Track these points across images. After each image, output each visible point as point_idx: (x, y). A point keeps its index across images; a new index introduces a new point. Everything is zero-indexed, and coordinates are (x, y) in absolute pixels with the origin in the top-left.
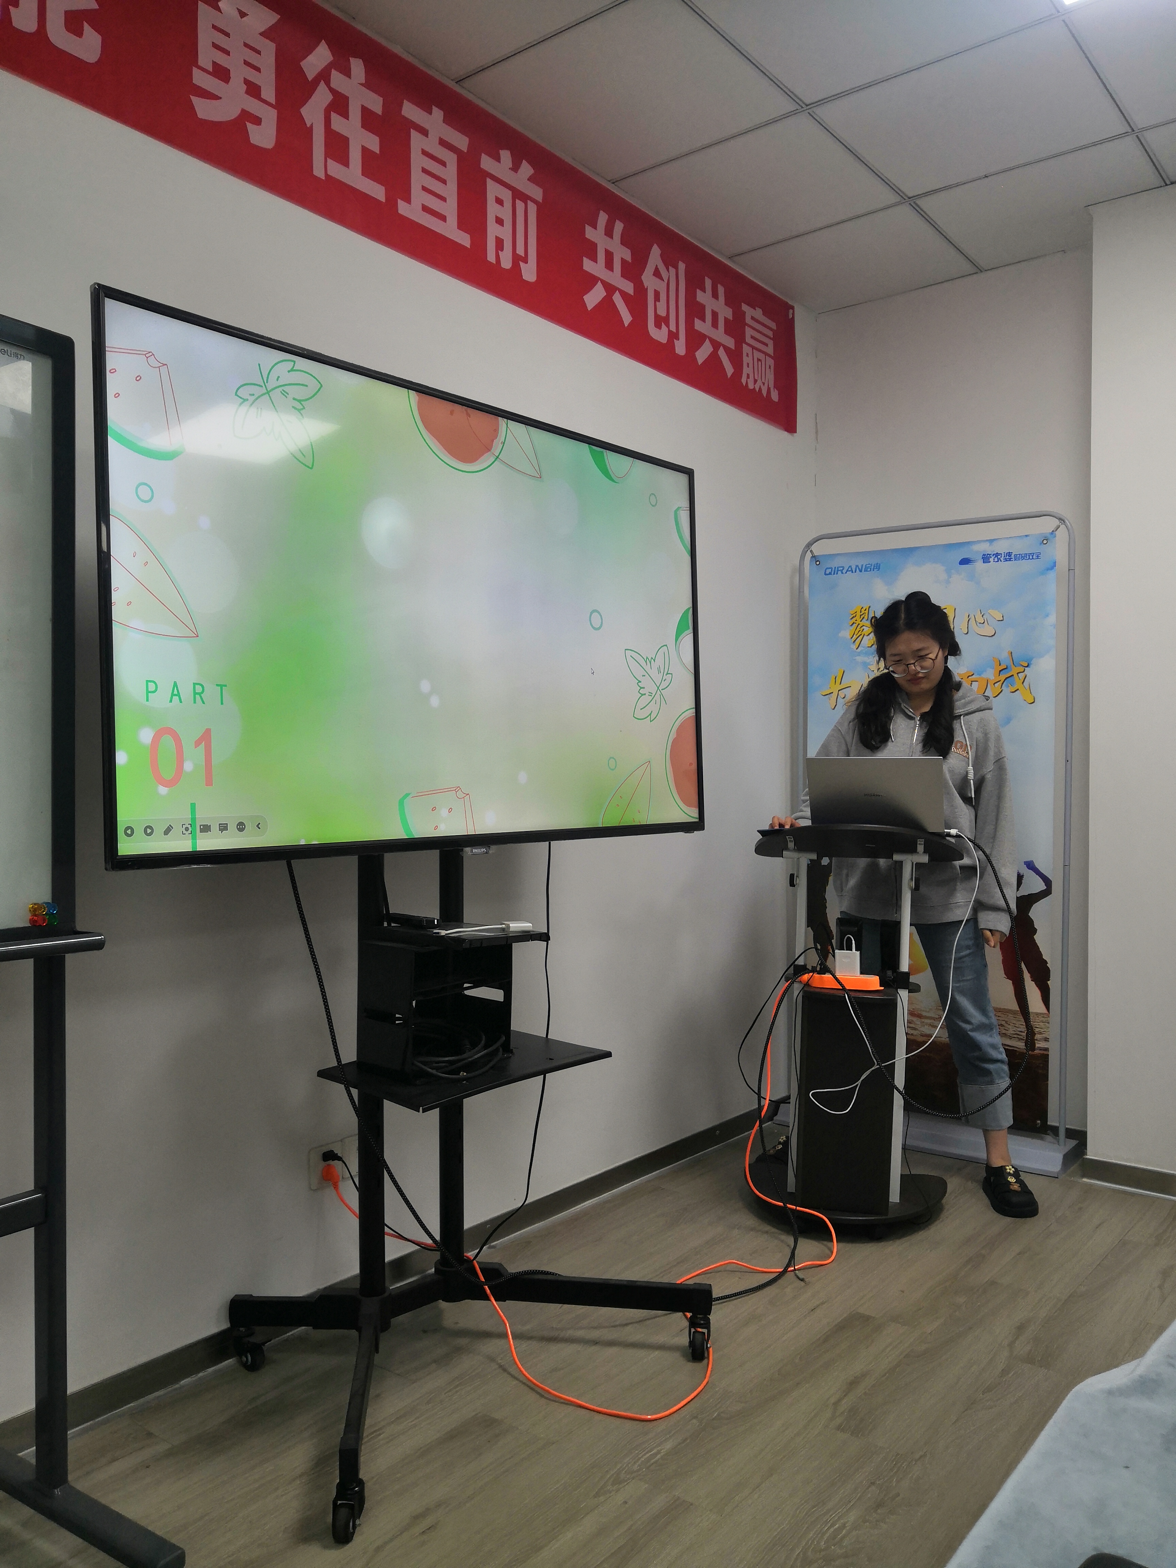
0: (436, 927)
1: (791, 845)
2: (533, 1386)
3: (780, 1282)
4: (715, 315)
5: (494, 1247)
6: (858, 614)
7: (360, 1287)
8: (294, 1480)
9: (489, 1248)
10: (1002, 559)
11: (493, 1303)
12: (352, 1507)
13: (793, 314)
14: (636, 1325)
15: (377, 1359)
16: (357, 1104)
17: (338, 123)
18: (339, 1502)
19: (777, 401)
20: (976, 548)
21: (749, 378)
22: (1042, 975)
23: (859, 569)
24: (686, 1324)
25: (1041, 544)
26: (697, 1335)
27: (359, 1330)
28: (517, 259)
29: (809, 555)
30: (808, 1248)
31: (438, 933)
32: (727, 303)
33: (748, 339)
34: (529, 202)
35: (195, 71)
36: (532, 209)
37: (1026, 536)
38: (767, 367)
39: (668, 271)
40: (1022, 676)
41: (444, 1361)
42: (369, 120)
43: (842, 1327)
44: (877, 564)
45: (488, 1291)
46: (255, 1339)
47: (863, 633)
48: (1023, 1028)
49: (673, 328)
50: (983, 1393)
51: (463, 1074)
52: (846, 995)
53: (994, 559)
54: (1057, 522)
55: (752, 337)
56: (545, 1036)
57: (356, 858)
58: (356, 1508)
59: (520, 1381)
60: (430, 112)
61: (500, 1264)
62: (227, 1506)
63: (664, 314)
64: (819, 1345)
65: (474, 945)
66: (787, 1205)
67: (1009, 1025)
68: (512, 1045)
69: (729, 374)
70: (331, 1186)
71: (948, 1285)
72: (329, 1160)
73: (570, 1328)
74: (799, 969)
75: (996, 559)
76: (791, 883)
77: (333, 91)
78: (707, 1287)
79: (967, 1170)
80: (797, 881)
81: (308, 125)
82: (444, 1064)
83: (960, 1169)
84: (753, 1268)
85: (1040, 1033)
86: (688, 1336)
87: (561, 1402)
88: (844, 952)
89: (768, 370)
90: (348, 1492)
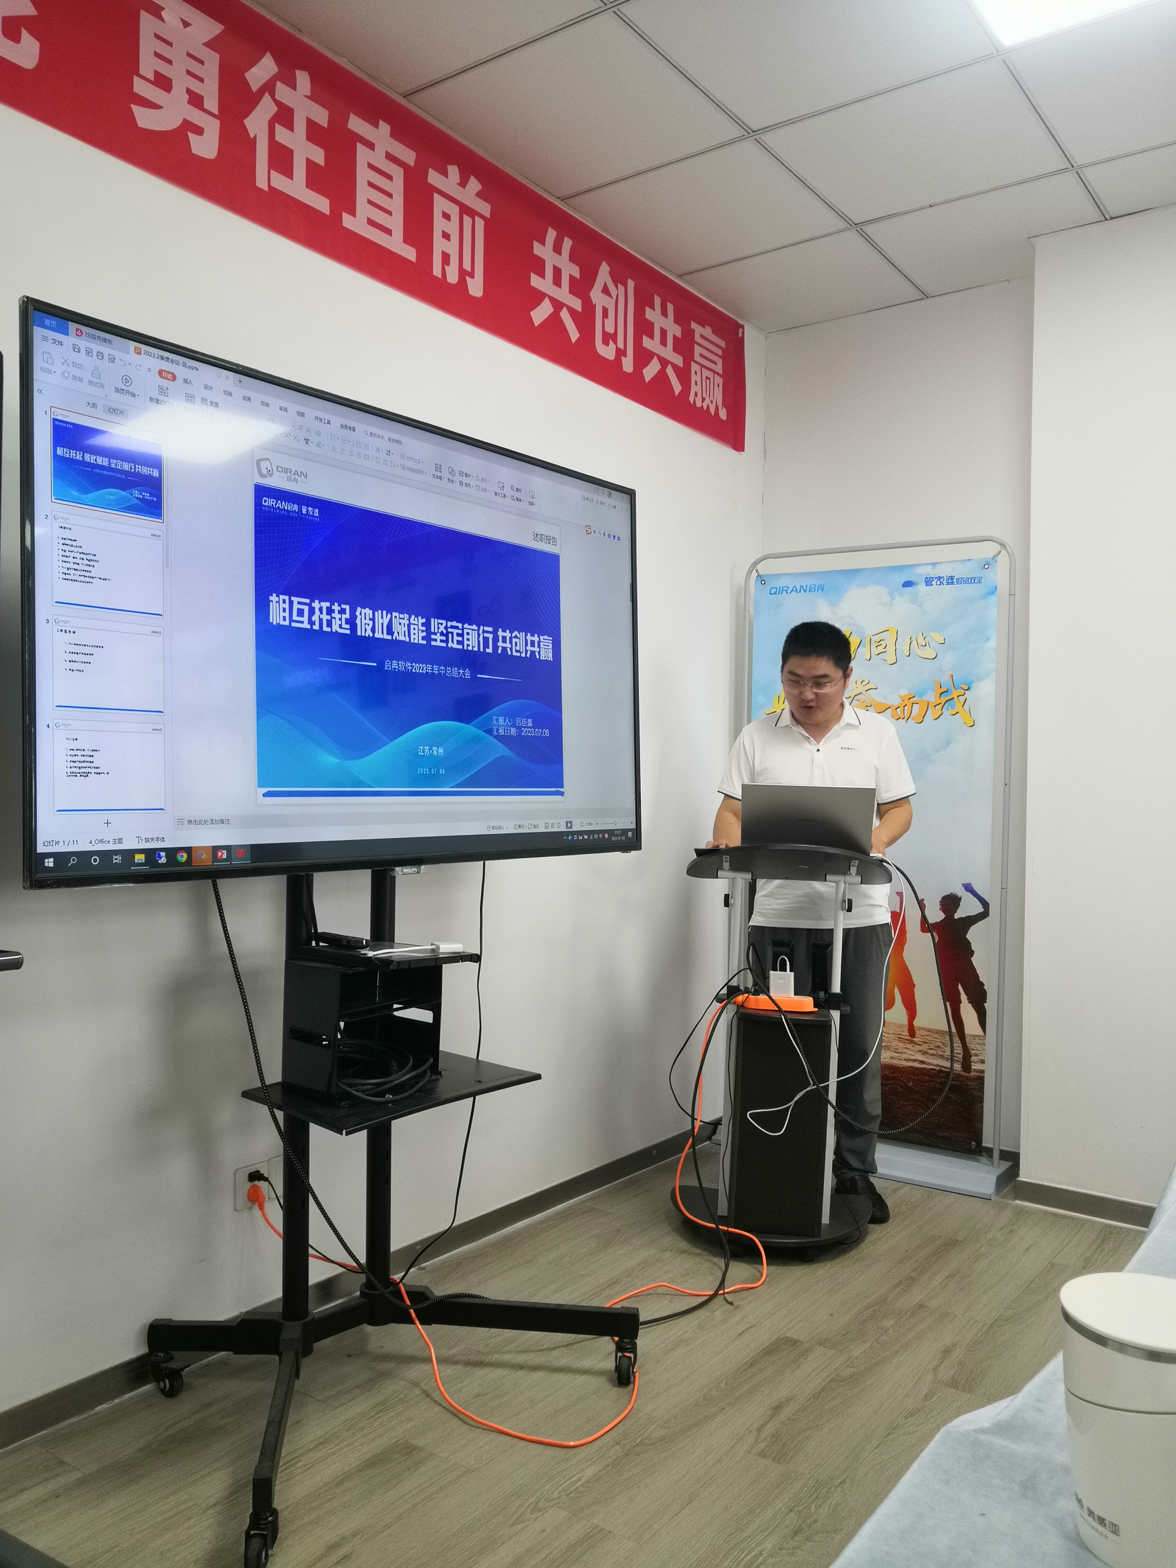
0: (364, 947)
1: (726, 865)
2: (456, 1412)
3: (710, 1305)
4: (664, 333)
5: (423, 1268)
7: (283, 1311)
8: (210, 1508)
9: (417, 1269)
10: (944, 582)
11: (418, 1327)
12: (264, 1537)
13: (743, 333)
14: (563, 1349)
15: (298, 1384)
16: (280, 1126)
17: (282, 135)
18: (252, 1532)
19: (725, 419)
20: (919, 570)
21: (697, 396)
22: (978, 998)
24: (613, 1347)
25: (983, 568)
26: (623, 1359)
27: (280, 1355)
28: (463, 274)
29: (754, 574)
30: (739, 1271)
31: (365, 954)
32: (677, 321)
33: (697, 358)
34: (477, 218)
35: (136, 80)
36: (480, 224)
37: (969, 560)
38: (716, 385)
39: (617, 289)
40: (962, 699)
41: (366, 1386)
42: (314, 133)
43: (769, 1351)
45: (413, 1315)
46: (174, 1365)
49: (621, 345)
50: (906, 1418)
51: (389, 1097)
52: (783, 1017)
53: (936, 582)
54: (998, 547)
55: (701, 355)
56: (475, 1058)
57: (284, 878)
58: (269, 1538)
59: (440, 1405)
60: (376, 126)
61: (427, 1288)
62: (138, 1537)
63: (612, 331)
64: (745, 1370)
65: (402, 967)
66: (720, 1226)
67: (946, 1046)
68: (441, 1066)
69: (677, 392)
70: (256, 1206)
71: (876, 1308)
72: (255, 1180)
73: (496, 1352)
74: (733, 991)
75: (938, 582)
76: (727, 904)
77: (278, 103)
78: (634, 1312)
79: (902, 1192)
80: (731, 901)
81: (252, 136)
82: (369, 1087)
83: (895, 1191)
84: (684, 1290)
85: (976, 1055)
86: (614, 1360)
87: (483, 1429)
88: (778, 972)
89: (716, 388)
90: (262, 1522)
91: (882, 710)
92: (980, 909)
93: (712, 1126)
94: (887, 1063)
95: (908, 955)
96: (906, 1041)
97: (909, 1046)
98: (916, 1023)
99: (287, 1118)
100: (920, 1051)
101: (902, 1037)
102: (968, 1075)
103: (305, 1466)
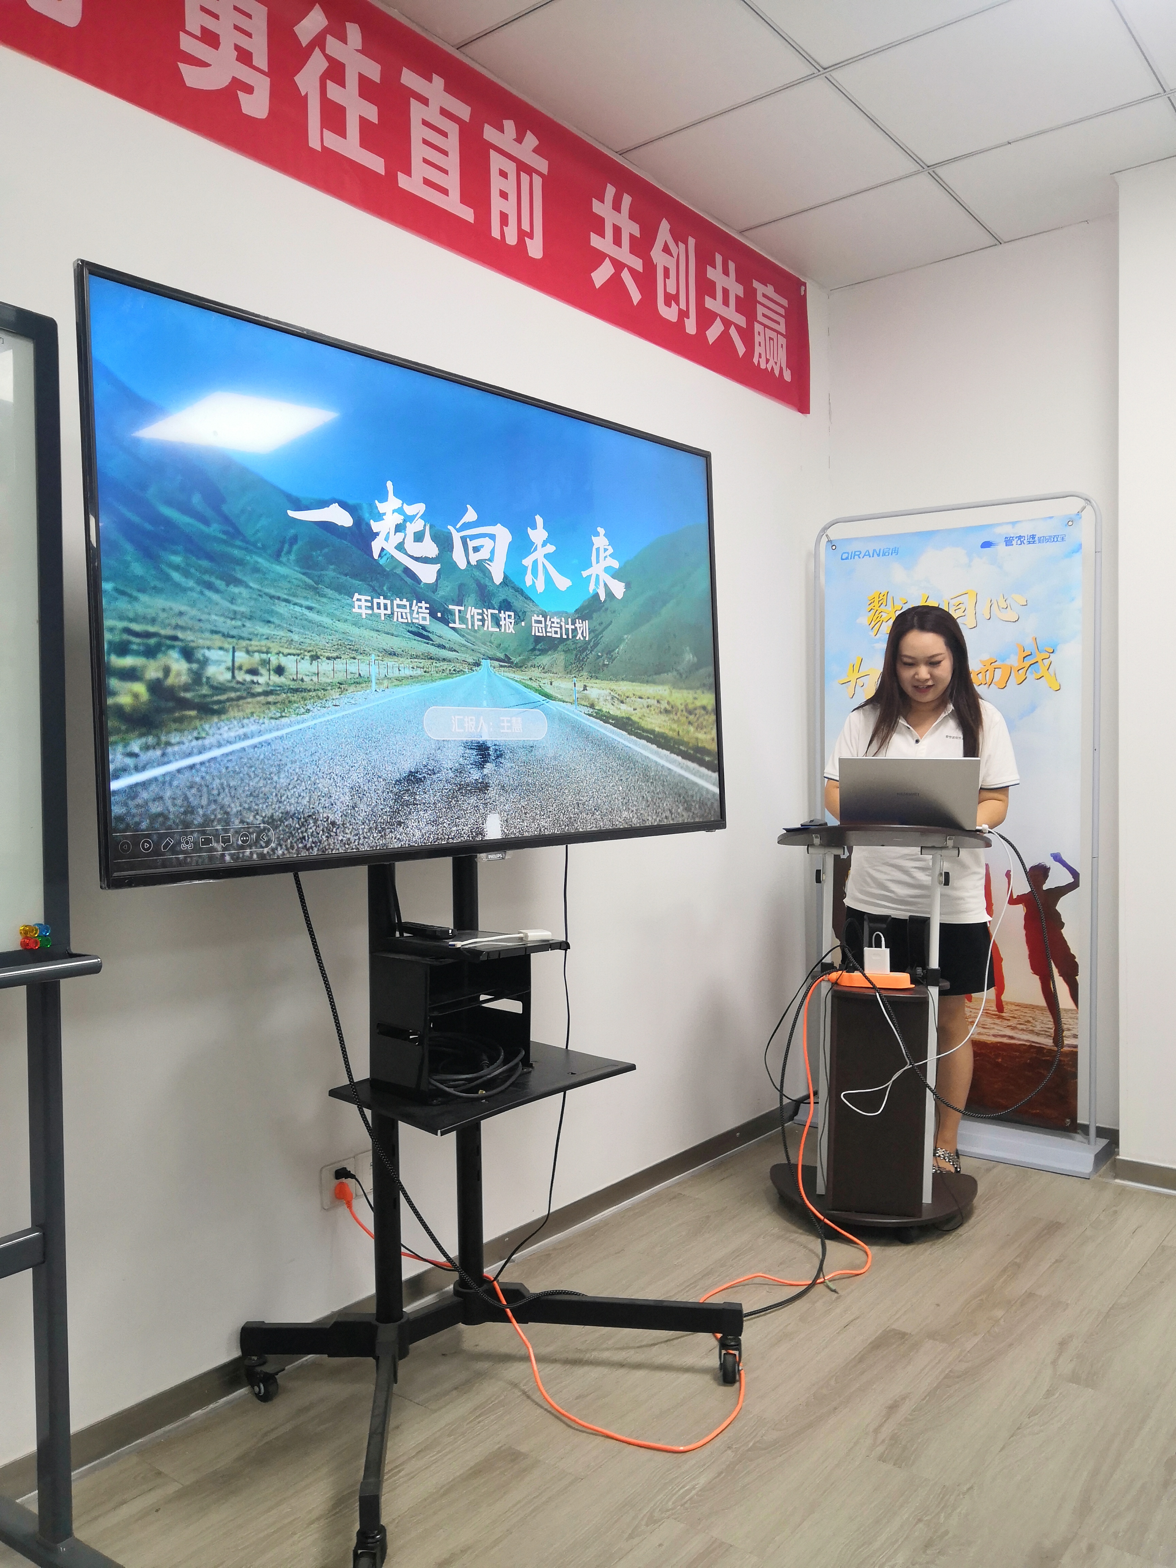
0: (450, 938)
1: (817, 841)
2: (558, 1414)
3: (810, 1294)
4: (726, 292)
6: (877, 600)
7: (376, 1310)
8: (312, 1523)
10: (1025, 542)
11: (514, 1325)
12: (373, 1556)
13: (805, 291)
14: (662, 1345)
15: (396, 1387)
16: (371, 1125)
17: (334, 92)
18: (359, 1551)
19: (790, 381)
20: (998, 530)
21: (761, 358)
22: (1070, 971)
23: (876, 552)
24: (716, 1344)
25: (1066, 525)
26: (727, 1357)
27: (377, 1359)
28: (522, 235)
29: (824, 539)
30: (837, 1258)
31: (454, 945)
32: (738, 280)
33: (760, 318)
34: (534, 175)
35: (182, 36)
36: (538, 181)
37: (1051, 518)
38: (780, 346)
39: (678, 247)
40: (1047, 662)
41: (464, 1387)
42: (367, 89)
43: (878, 1345)
44: (895, 548)
45: (510, 1313)
46: (268, 1369)
47: (882, 619)
48: (1052, 1025)
49: (683, 306)
50: (1029, 1416)
51: (482, 1092)
52: (878, 994)
53: (1017, 542)
54: (1082, 503)
55: (764, 315)
56: (565, 1048)
57: (365, 869)
58: (378, 1555)
59: (542, 1407)
60: (430, 80)
61: (522, 1284)
63: (674, 292)
64: (854, 1366)
65: (492, 958)
67: (1036, 1021)
68: (532, 1058)
69: (741, 354)
70: (342, 1202)
71: (984, 1296)
72: (342, 1178)
73: (594, 1350)
75: (1019, 542)
76: (818, 880)
77: (328, 58)
78: (738, 1308)
79: (996, 1172)
80: (822, 877)
81: (303, 94)
82: (461, 1082)
83: (988, 1170)
84: (781, 1280)
85: (1069, 1030)
86: (718, 1357)
87: (588, 1433)
88: (873, 949)
89: (780, 349)
90: (370, 1540)
92: (1070, 879)
97: (997, 1021)
98: (1004, 998)
99: (375, 1116)
100: (1008, 1026)
103: (408, 1474)
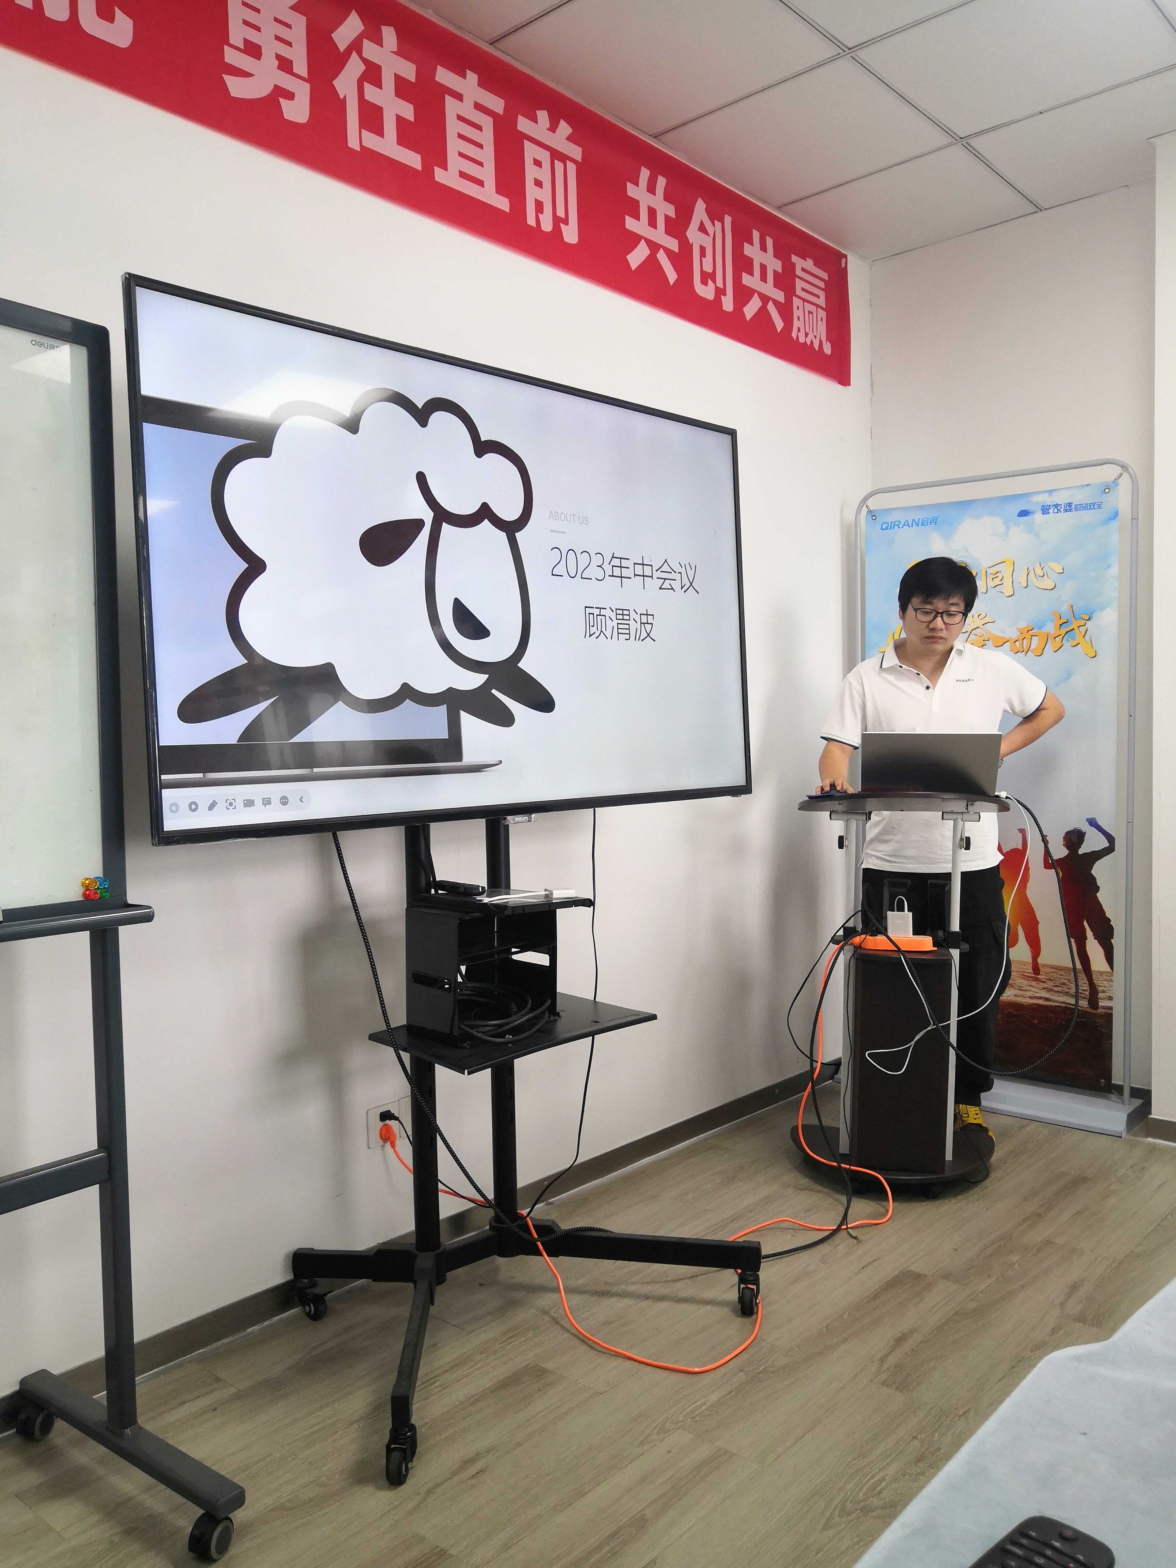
0: (480, 894)
2: (584, 1338)
3: (834, 1239)
4: (763, 268)
5: (551, 1204)
7: (416, 1242)
8: (353, 1423)
9: (544, 1205)
10: (1062, 510)
11: (545, 1259)
12: (404, 1451)
13: (846, 263)
14: (687, 1280)
15: (433, 1310)
16: (408, 1070)
17: (371, 93)
18: (393, 1446)
19: (830, 354)
20: (1035, 498)
21: (800, 332)
22: (1105, 934)
23: (916, 522)
24: (736, 1279)
25: (1103, 493)
26: (746, 1290)
27: (415, 1283)
28: (557, 221)
29: (865, 510)
30: (861, 1208)
31: (481, 901)
32: (776, 255)
33: (799, 292)
34: (568, 162)
35: (227, 49)
36: (572, 168)
37: (1087, 485)
38: (819, 319)
39: (714, 226)
40: (1083, 629)
41: (499, 1313)
42: (402, 88)
43: (893, 1284)
44: (934, 517)
45: (541, 1247)
46: (318, 1291)
49: (720, 284)
50: (1032, 1351)
51: (509, 1037)
52: (902, 957)
53: (1054, 510)
54: (1119, 470)
55: (803, 290)
56: (593, 999)
57: (402, 829)
58: (408, 1452)
59: (569, 1331)
60: (464, 76)
61: (553, 1221)
62: (288, 1447)
63: (710, 270)
64: (868, 1302)
65: (517, 912)
66: (842, 1165)
67: (1072, 983)
68: (559, 1008)
69: (779, 329)
70: (388, 1145)
71: (1002, 1243)
72: (386, 1120)
73: (622, 1283)
74: (849, 932)
75: (1056, 510)
76: (841, 846)
77: (365, 61)
78: (756, 1245)
79: (1028, 1129)
80: (846, 842)
81: (341, 97)
82: (490, 1028)
83: (1021, 1128)
84: (807, 1225)
85: (1104, 992)
86: (738, 1292)
87: (610, 1355)
88: (896, 912)
89: (820, 322)
90: (401, 1437)
91: (1000, 644)
92: (1105, 844)
93: (833, 1066)
94: (1011, 1001)
95: (1031, 892)
96: (1030, 979)
97: (1034, 983)
98: (1040, 960)
99: (413, 1060)
100: (1044, 989)
101: (1026, 974)
102: (1096, 1012)
103: (441, 1386)
